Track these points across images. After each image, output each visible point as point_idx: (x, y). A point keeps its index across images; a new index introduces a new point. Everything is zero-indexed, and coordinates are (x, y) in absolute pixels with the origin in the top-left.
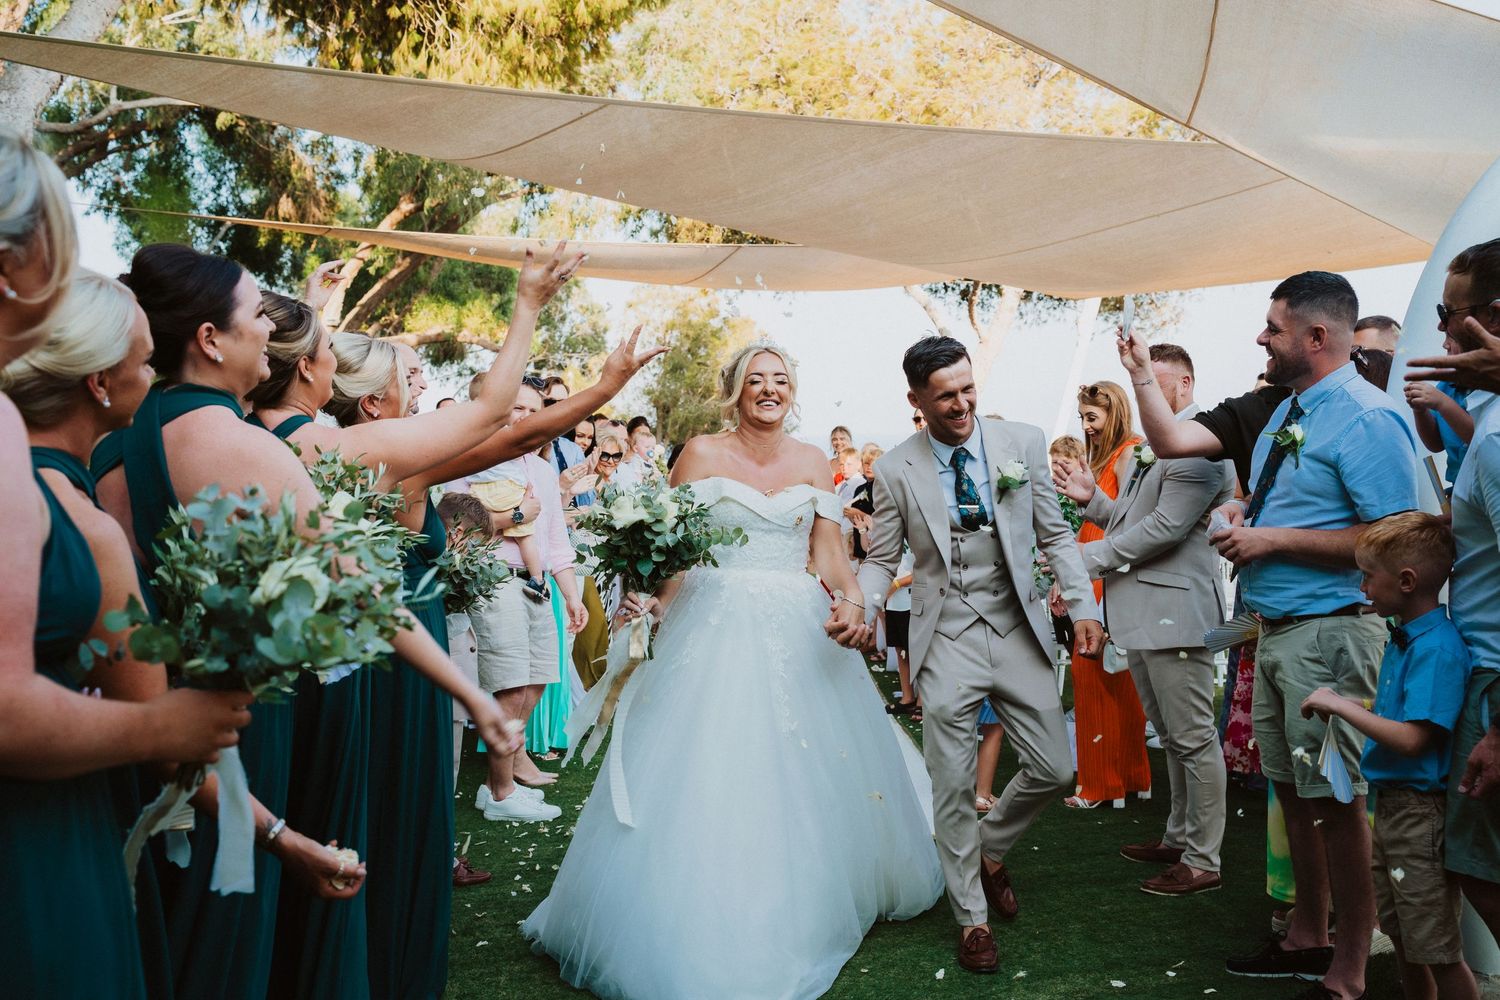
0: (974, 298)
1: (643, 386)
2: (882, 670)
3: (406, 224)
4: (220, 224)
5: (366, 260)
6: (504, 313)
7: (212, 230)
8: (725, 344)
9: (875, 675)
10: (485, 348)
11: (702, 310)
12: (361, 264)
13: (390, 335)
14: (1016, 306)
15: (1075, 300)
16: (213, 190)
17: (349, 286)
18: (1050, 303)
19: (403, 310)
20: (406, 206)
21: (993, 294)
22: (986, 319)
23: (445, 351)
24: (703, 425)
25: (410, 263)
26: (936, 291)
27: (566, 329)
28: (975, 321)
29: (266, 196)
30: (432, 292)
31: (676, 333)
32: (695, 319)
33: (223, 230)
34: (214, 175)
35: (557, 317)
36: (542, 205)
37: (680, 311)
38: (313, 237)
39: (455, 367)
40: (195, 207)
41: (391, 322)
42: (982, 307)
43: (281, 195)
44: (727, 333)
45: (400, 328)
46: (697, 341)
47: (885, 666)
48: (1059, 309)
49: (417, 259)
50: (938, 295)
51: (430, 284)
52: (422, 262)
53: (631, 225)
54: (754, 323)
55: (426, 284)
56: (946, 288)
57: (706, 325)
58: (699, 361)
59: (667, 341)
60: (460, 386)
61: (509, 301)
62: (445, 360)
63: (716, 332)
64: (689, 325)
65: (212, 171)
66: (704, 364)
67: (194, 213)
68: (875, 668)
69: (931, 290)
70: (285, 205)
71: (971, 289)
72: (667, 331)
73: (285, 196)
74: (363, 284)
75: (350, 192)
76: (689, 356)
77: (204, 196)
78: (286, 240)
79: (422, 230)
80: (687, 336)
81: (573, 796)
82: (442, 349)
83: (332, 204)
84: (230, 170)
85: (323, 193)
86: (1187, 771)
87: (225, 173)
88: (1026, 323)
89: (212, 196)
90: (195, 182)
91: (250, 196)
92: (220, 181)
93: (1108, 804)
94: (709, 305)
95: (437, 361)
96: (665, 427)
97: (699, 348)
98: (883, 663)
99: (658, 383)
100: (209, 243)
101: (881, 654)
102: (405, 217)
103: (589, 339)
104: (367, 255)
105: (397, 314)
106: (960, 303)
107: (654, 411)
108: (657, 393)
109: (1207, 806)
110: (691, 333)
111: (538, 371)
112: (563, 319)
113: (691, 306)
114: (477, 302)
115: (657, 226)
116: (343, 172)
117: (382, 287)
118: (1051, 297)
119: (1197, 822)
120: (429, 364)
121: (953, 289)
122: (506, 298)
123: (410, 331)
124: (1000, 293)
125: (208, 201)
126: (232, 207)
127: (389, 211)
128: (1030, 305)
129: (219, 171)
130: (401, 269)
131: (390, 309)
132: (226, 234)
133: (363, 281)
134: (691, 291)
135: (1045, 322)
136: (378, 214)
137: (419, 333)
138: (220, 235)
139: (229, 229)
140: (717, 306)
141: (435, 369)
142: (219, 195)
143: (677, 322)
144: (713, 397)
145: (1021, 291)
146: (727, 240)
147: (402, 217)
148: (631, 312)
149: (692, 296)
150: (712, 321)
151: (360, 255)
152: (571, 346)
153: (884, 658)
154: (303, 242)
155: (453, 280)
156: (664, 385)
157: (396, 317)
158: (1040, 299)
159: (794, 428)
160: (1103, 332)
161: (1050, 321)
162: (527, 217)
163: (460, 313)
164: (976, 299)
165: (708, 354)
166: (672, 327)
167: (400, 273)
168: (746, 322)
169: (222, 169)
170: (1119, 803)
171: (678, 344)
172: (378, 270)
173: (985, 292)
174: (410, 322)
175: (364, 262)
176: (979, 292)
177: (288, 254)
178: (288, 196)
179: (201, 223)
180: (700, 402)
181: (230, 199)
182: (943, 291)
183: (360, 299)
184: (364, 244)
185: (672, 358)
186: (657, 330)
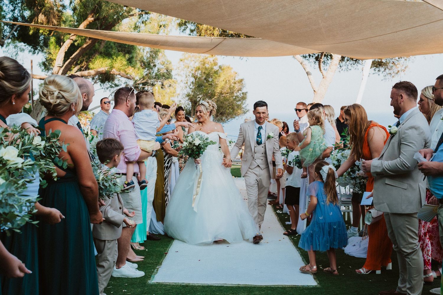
0: (321, 60)
1: (186, 93)
2: (281, 212)
3: (90, 26)
4: (14, 25)
5: (74, 40)
6: (130, 62)
7: (11, 27)
8: (219, 76)
9: (278, 215)
10: (122, 77)
11: (211, 63)
12: (72, 42)
13: (83, 71)
14: (338, 63)
15: (362, 60)
16: (12, 11)
17: (66, 51)
18: (352, 62)
19: (88, 61)
20: (90, 19)
21: (329, 59)
22: (326, 69)
25: (92, 42)
26: (306, 57)
27: (155, 70)
28: (321, 69)
29: (33, 13)
30: (101, 54)
31: (200, 72)
32: (207, 66)
33: (16, 27)
34: (12, 5)
35: (152, 65)
36: (146, 19)
37: (202, 63)
38: (52, 31)
39: (110, 84)
40: (4, 17)
41: (84, 66)
42: (324, 64)
43: (39, 13)
44: (220, 72)
45: (87, 68)
46: (208, 75)
47: (282, 211)
48: (355, 65)
49: (94, 41)
50: (307, 59)
51: (100, 50)
52: (97, 41)
53: (183, 28)
54: (232, 68)
55: (99, 50)
56: (310, 56)
57: (212, 69)
58: (209, 83)
59: (196, 75)
61: (132, 57)
62: (106, 80)
63: (216, 72)
64: (206, 69)
65: (11, 4)
66: (211, 85)
67: (4, 20)
68: (278, 211)
69: (303, 56)
70: (41, 17)
71: (320, 56)
72: (196, 71)
73: (41, 14)
74: (72, 50)
75: (68, 12)
76: (205, 81)
77: (8, 13)
78: (41, 31)
79: (97, 29)
80: (204, 73)
81: (150, 266)
82: (105, 76)
83: (60, 18)
84: (19, 3)
85: (56, 13)
86: (407, 263)
87: (17, 4)
88: (342, 70)
89: (11, 13)
90: (5, 8)
91: (27, 14)
92: (15, 7)
93: (374, 272)
94: (214, 61)
95: (103, 81)
97: (209, 78)
98: (281, 209)
99: (192, 92)
100: (10, 32)
101: (281, 206)
102: (90, 23)
103: (165, 74)
104: (74, 38)
106: (315, 62)
107: (190, 103)
108: (191, 96)
109: (415, 277)
110: (207, 72)
111: (143, 86)
112: (155, 66)
113: (207, 61)
114: (119, 58)
115: (193, 28)
116: (65, 5)
117: (80, 51)
118: (352, 59)
119: (411, 284)
120: (100, 83)
121: (313, 56)
122: (131, 56)
123: (91, 69)
124: (331, 58)
125: (9, 16)
126: (19, 18)
127: (84, 20)
128: (344, 63)
129: (14, 3)
130: (88, 44)
131: (83, 60)
132: (17, 29)
133: (72, 48)
134: (207, 55)
135: (350, 69)
136: (80, 22)
137: (95, 70)
138: (14, 29)
139: (18, 27)
140: (216, 61)
141: (102, 84)
142: (14, 13)
143: (200, 68)
144: (215, 98)
145: (340, 57)
146: (220, 35)
147: (88, 23)
148: (181, 63)
149: (207, 57)
150: (214, 67)
151: (71, 38)
152: (158, 77)
153: (282, 207)
154: (48, 32)
155: (110, 48)
156: (194, 93)
157: (86, 63)
158: (348, 60)
159: (248, 111)
160: (374, 74)
161: (352, 69)
162: (140, 24)
163: (112, 63)
164: (322, 60)
165: (213, 80)
166: (199, 69)
167: (87, 46)
168: (228, 68)
169: (16, 3)
170: (378, 272)
171: (201, 76)
172: (78, 44)
173: (325, 58)
174: (91, 65)
175: (73, 41)
176: (323, 57)
177: (42, 38)
178: (42, 14)
179: (7, 24)
181: (19, 15)
182: (308, 57)
183: (71, 56)
184: (73, 34)
185: (198, 82)
186: (192, 70)
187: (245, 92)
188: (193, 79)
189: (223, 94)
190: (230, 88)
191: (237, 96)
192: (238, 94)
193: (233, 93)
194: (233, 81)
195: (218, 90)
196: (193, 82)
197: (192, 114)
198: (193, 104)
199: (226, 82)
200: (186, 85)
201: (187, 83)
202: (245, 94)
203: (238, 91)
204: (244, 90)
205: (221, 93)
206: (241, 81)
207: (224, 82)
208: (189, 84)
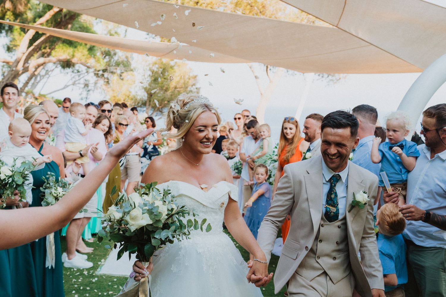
6: (92, 52)
8: (175, 72)
10: (82, 65)
13: (46, 57)
17: (31, 38)
19: (52, 49)
20: (56, 9)
23: (67, 64)
24: (165, 101)
27: (116, 58)
30: (63, 42)
31: (157, 66)
32: (165, 62)
35: (112, 53)
39: (71, 69)
41: (47, 52)
44: (176, 68)
45: (49, 55)
46: (164, 70)
51: (62, 38)
57: (168, 64)
58: (165, 77)
59: (153, 69)
60: (72, 76)
62: (67, 67)
63: (172, 67)
64: (163, 64)
66: (167, 79)
70: (8, 4)
72: (153, 65)
74: (37, 37)
76: (161, 75)
78: (7, 17)
81: (98, 258)
85: (23, 0)
88: (289, 74)
95: (63, 67)
96: (150, 101)
97: (165, 72)
99: (149, 84)
102: (55, 13)
103: (125, 62)
105: (49, 49)
107: (146, 95)
108: (148, 89)
110: (162, 67)
111: (103, 73)
112: (115, 54)
114: (81, 47)
117: (44, 38)
120: (61, 68)
122: (93, 45)
123: (53, 56)
127: (49, 10)
131: (46, 46)
135: (296, 74)
136: (44, 12)
137: (57, 58)
141: (63, 69)
143: (157, 62)
144: (170, 91)
150: (170, 63)
152: (117, 64)
156: (151, 86)
157: (49, 50)
160: (318, 80)
163: (74, 51)
165: (168, 75)
168: (184, 64)
171: (157, 70)
174: (54, 53)
180: (164, 93)
183: (35, 42)
184: (38, 23)
185: (154, 76)
186: (149, 64)
187: (199, 87)
188: (150, 73)
189: (177, 88)
190: (184, 83)
191: (191, 91)
192: (192, 89)
193: (187, 88)
194: (187, 77)
195: (173, 84)
196: (150, 75)
197: (148, 104)
198: (149, 96)
199: (181, 78)
200: (143, 77)
201: (144, 76)
202: (198, 89)
203: (192, 86)
204: (198, 86)
205: (176, 88)
206: (195, 77)
207: (179, 78)
208: (146, 76)
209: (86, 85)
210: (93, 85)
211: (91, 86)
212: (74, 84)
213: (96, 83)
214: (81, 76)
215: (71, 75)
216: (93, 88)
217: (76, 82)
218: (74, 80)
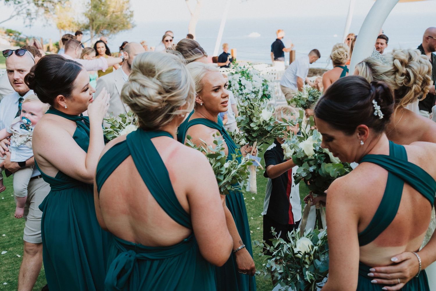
66: (104, 5)
76: (99, 2)
96: (92, 24)
107: (88, 20)
156: (91, 12)
180: (104, 17)
185: (93, 3)
189: (115, 12)
190: (120, 7)
191: (126, 14)
192: (127, 12)
193: (122, 11)
194: (122, 1)
195: (111, 9)
196: (89, 2)
197: (91, 28)
198: (91, 21)
199: (117, 3)
201: (84, 3)
202: (132, 12)
203: (126, 10)
204: (131, 9)
205: (113, 12)
207: (115, 3)
208: (86, 4)
209: (29, 14)
210: (35, 14)
211: (33, 16)
212: (18, 14)
213: (37, 12)
214: (23, 7)
215: (14, 7)
216: (35, 16)
217: (20, 13)
218: (17, 10)
